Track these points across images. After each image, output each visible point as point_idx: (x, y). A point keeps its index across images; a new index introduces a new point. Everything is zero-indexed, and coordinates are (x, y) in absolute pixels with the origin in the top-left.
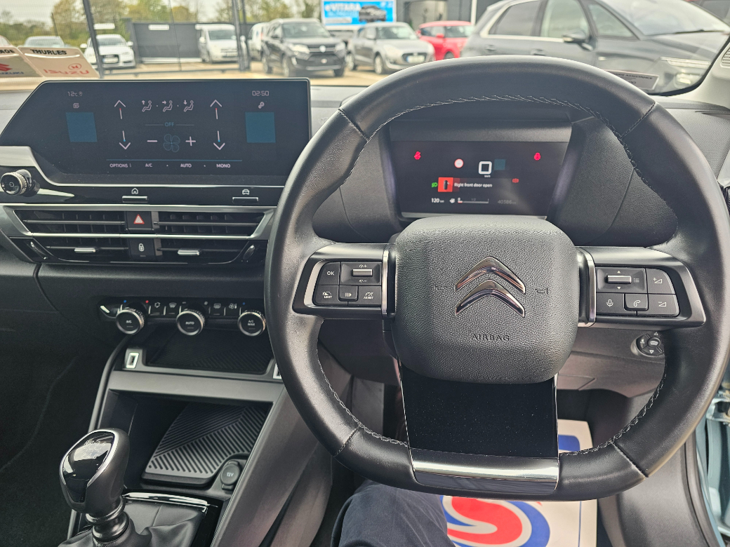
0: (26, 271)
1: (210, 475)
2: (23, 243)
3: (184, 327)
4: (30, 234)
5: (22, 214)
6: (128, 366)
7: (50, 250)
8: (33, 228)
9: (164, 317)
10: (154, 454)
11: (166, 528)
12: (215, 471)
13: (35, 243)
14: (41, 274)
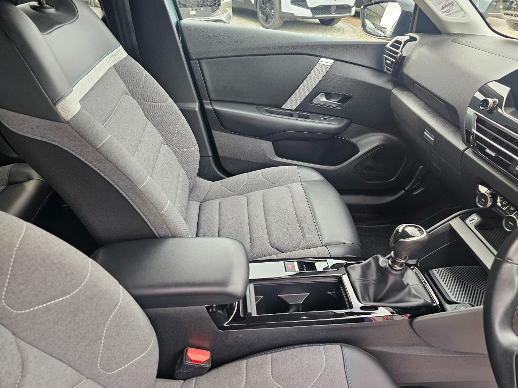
0: (461, 146)
1: (455, 300)
2: (469, 133)
3: (507, 223)
4: (474, 131)
5: (479, 120)
6: (467, 221)
7: (477, 143)
8: (478, 129)
9: (502, 210)
10: (443, 268)
11: (414, 292)
12: (458, 301)
13: (473, 137)
14: (466, 152)
